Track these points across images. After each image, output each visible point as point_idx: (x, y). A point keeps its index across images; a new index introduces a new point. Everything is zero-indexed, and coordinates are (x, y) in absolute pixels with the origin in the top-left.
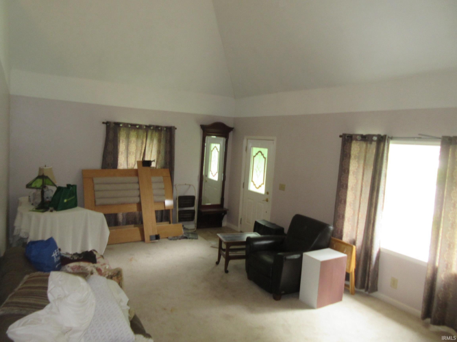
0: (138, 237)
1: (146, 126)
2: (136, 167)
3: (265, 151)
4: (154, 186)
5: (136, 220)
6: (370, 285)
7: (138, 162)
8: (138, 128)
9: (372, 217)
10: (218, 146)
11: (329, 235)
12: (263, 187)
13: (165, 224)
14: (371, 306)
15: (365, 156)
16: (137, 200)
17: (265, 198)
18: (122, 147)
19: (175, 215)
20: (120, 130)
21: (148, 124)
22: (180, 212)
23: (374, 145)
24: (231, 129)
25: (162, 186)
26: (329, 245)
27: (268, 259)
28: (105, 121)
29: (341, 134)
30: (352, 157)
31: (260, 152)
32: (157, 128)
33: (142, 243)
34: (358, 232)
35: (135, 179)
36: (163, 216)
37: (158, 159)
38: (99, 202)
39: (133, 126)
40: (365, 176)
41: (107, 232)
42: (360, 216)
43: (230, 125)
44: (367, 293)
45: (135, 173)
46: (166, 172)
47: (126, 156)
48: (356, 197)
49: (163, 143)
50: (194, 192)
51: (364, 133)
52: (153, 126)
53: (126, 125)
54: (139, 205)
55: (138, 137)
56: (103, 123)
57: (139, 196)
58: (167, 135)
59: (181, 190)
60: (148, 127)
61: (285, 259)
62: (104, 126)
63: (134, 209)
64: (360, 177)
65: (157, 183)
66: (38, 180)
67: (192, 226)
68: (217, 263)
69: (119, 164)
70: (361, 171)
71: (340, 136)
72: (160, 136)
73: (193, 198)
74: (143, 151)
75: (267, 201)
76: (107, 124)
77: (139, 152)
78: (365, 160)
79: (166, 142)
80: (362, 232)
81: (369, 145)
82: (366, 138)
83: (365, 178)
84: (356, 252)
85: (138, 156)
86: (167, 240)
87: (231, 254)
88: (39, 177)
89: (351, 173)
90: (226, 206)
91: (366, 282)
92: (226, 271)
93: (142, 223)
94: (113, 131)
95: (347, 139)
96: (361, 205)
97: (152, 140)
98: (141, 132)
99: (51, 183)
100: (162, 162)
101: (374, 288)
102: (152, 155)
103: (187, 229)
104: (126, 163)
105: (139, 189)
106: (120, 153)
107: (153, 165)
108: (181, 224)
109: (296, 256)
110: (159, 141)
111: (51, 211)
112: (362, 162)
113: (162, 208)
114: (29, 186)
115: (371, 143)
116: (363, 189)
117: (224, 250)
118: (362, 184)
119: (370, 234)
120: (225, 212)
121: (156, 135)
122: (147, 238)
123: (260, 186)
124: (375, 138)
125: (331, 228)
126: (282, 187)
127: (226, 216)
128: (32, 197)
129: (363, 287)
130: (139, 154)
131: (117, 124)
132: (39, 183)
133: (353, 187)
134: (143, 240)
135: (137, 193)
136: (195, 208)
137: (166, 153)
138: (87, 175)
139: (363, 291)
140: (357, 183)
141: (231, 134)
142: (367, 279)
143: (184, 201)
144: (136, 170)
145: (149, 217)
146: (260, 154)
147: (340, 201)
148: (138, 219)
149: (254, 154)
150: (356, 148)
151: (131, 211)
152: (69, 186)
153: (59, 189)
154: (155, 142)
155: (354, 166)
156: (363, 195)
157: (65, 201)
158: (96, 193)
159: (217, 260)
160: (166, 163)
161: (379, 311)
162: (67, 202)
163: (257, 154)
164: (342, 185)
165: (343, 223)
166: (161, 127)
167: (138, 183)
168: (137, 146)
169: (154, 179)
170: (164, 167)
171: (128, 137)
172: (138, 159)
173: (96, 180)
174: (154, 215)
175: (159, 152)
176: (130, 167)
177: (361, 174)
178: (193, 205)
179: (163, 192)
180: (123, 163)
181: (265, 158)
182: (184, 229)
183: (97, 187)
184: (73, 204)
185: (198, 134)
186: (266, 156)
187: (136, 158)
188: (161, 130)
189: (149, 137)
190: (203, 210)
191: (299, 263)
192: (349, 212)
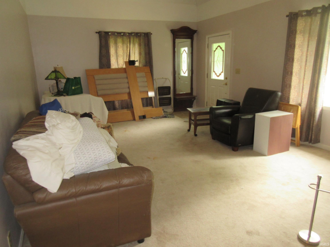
0: (131, 117)
1: (129, 33)
2: (124, 67)
3: (223, 45)
4: (139, 80)
5: (128, 106)
6: (313, 137)
7: (126, 62)
8: (123, 36)
9: (316, 82)
10: (186, 49)
11: (278, 99)
12: (223, 74)
13: (149, 108)
14: (315, 154)
15: (310, 29)
16: (127, 91)
17: (225, 83)
18: (112, 51)
19: (156, 102)
20: (109, 38)
21: (130, 32)
22: (159, 98)
23: (318, 17)
24: (195, 32)
25: (145, 79)
26: (277, 108)
27: (227, 121)
28: (98, 31)
29: (288, 14)
30: (298, 32)
31: (219, 46)
32: (137, 35)
33: (134, 122)
34: (303, 96)
35: (124, 75)
36: (148, 102)
37: (140, 59)
38: (100, 93)
39: (119, 33)
40: (310, 46)
41: (107, 112)
42: (305, 82)
43: (193, 28)
44: (311, 144)
45: (124, 70)
46: (147, 69)
47: (116, 58)
48: (301, 67)
49: (143, 46)
50: (169, 83)
51: (309, 8)
52: (134, 33)
53: (113, 33)
54: (129, 94)
55: (123, 43)
56: (96, 33)
57: (129, 88)
58: (145, 39)
59: (160, 83)
60: (130, 34)
61: (241, 118)
62: (97, 35)
63: (126, 97)
64: (305, 49)
65: (141, 78)
66: (52, 74)
67: (170, 109)
68: (189, 130)
69: (112, 65)
70: (306, 43)
71: (287, 16)
72: (140, 40)
73: (169, 88)
74: (128, 54)
75: (226, 85)
76: (99, 33)
77: (125, 54)
78: (310, 33)
79: (145, 45)
80: (307, 96)
81: (313, 18)
82: (310, 13)
83: (309, 49)
84: (301, 112)
85: (125, 58)
86: (152, 119)
87: (198, 123)
88: (53, 72)
89: (297, 46)
90: (194, 94)
91: (310, 135)
92: (196, 135)
93: (133, 108)
94: (104, 38)
95: (293, 18)
96: (306, 73)
97: (134, 44)
98: (125, 38)
99: (62, 77)
100: (143, 61)
101: (317, 140)
102: (135, 56)
103: (167, 112)
104: (116, 63)
105: (128, 83)
106: (111, 56)
107: (137, 64)
108: (161, 108)
109: (250, 117)
110: (140, 45)
111: (65, 96)
112: (307, 35)
113: (146, 97)
114: (47, 79)
115: (316, 16)
116: (308, 58)
117: (193, 120)
118: (307, 55)
119: (314, 96)
120: (194, 98)
121: (137, 40)
122: (137, 118)
123: (220, 74)
124: (320, 11)
125: (280, 94)
126: (238, 71)
127: (195, 101)
128: (51, 89)
129: (306, 140)
130: (125, 56)
131: (107, 33)
132: (53, 75)
133: (298, 59)
134: (134, 120)
135: (127, 85)
136: (171, 95)
137: (146, 54)
138: (90, 73)
139: (307, 143)
140: (302, 55)
141: (195, 36)
142: (310, 133)
143: (163, 91)
144: (125, 69)
145: (137, 103)
146: (219, 48)
147: (287, 72)
148: (129, 106)
149: (214, 49)
150: (301, 24)
151: (123, 99)
152: (75, 78)
153: (68, 79)
154: (137, 46)
155: (299, 40)
156: (308, 63)
157: (73, 88)
158: (97, 86)
159: (188, 128)
160: (146, 62)
161: (321, 156)
162: (75, 89)
163: (216, 49)
164: (289, 59)
165: (290, 91)
166: (140, 33)
167: (127, 78)
168: (123, 50)
169: (138, 75)
170: (145, 66)
171: (116, 43)
172: (125, 60)
173: (96, 77)
174: (140, 101)
175: (140, 54)
176: (120, 66)
177: (306, 46)
178: (169, 93)
179: (146, 84)
180: (114, 64)
181: (223, 50)
182: (164, 112)
183: (97, 82)
184: (79, 91)
185: (169, 37)
186: (224, 49)
187: (123, 59)
188: (140, 36)
189: (132, 42)
190: (177, 97)
191: (252, 121)
192: (295, 81)
